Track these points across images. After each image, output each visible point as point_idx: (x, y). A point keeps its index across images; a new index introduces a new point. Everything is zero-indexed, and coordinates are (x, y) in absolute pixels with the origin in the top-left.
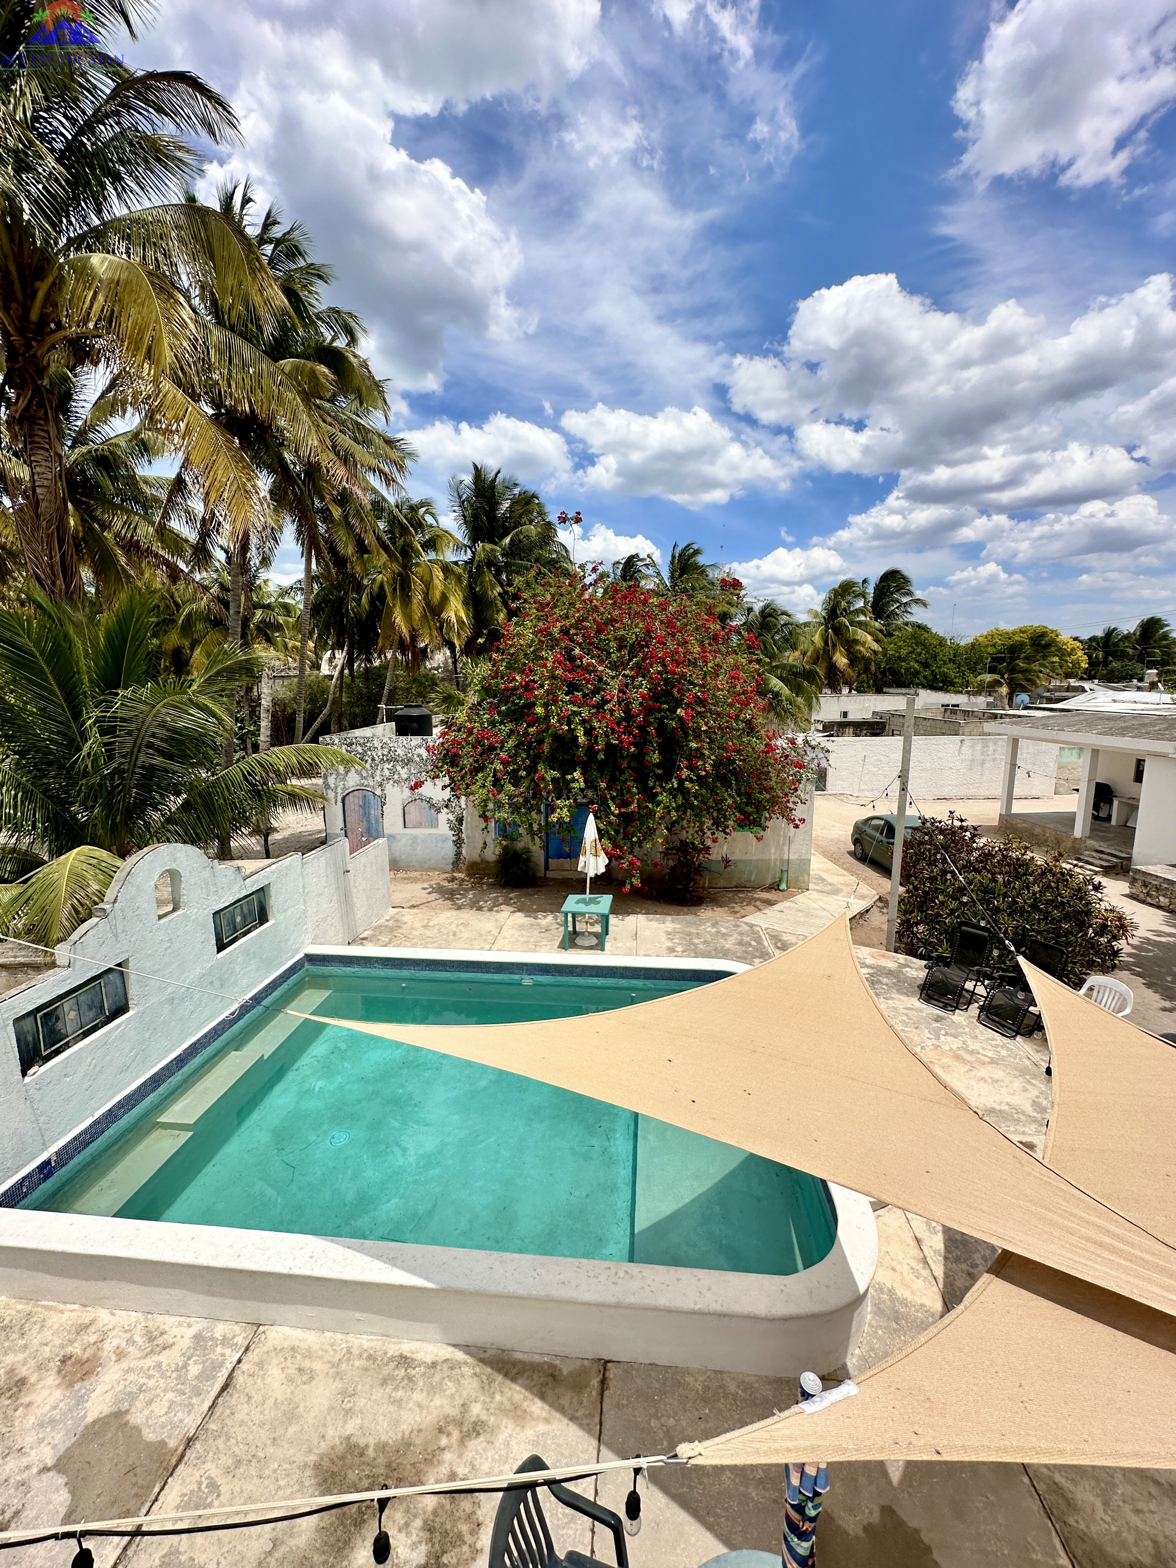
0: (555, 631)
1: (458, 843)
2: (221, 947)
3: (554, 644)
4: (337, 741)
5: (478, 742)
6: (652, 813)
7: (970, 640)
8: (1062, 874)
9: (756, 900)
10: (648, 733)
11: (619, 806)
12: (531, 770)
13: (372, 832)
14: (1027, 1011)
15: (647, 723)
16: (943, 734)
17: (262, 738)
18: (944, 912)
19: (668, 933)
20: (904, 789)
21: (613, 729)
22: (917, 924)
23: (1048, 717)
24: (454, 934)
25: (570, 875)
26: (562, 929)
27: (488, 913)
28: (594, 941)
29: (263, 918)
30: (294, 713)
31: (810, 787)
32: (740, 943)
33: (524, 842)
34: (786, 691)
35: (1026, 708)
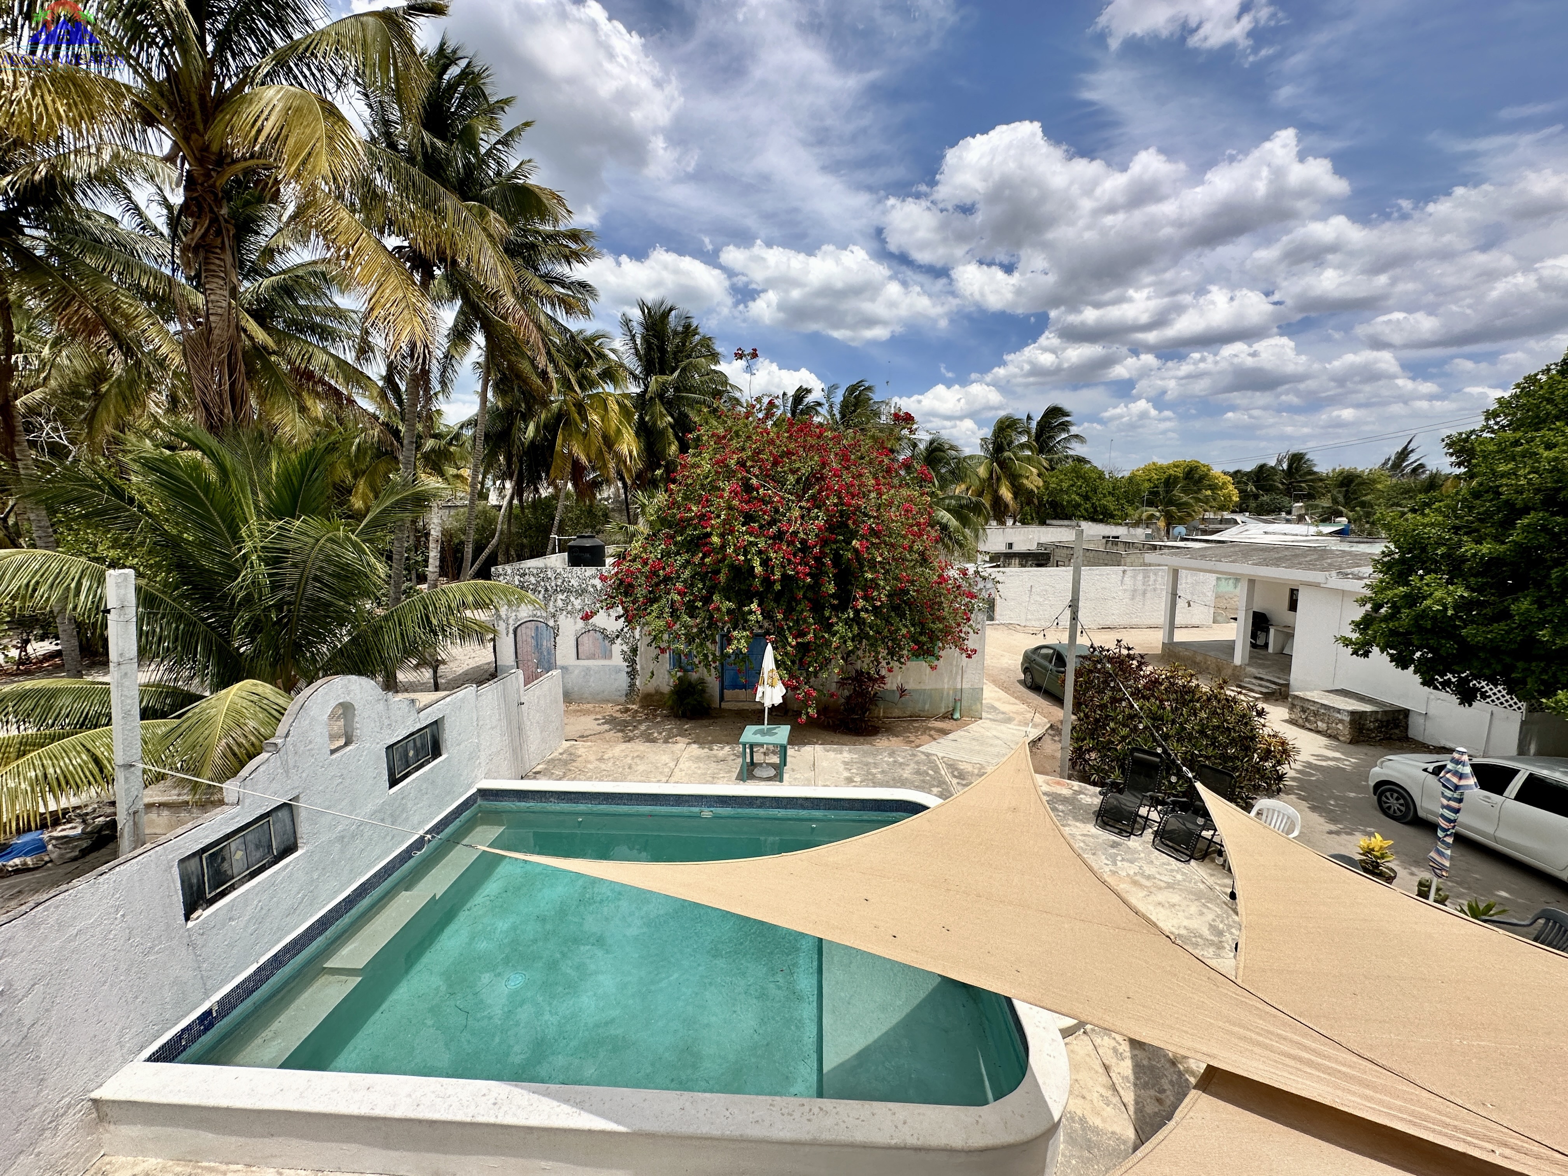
0: (732, 463)
1: (632, 673)
2: (393, 782)
3: (730, 475)
4: (509, 572)
5: (654, 573)
6: (828, 644)
7: (1127, 474)
8: (1227, 700)
9: (931, 729)
10: (823, 564)
11: (795, 637)
12: (707, 600)
13: (547, 663)
14: (1200, 836)
15: (823, 554)
16: (1106, 565)
17: (431, 568)
18: (1116, 739)
19: (846, 763)
20: (1074, 618)
21: (789, 560)
22: (1089, 751)
23: (1205, 548)
24: (630, 768)
25: (746, 706)
26: (741, 760)
27: (664, 746)
28: (772, 772)
29: (436, 751)
30: (462, 543)
31: (982, 617)
32: (918, 772)
33: (700, 673)
34: (954, 523)
35: (1183, 540)
